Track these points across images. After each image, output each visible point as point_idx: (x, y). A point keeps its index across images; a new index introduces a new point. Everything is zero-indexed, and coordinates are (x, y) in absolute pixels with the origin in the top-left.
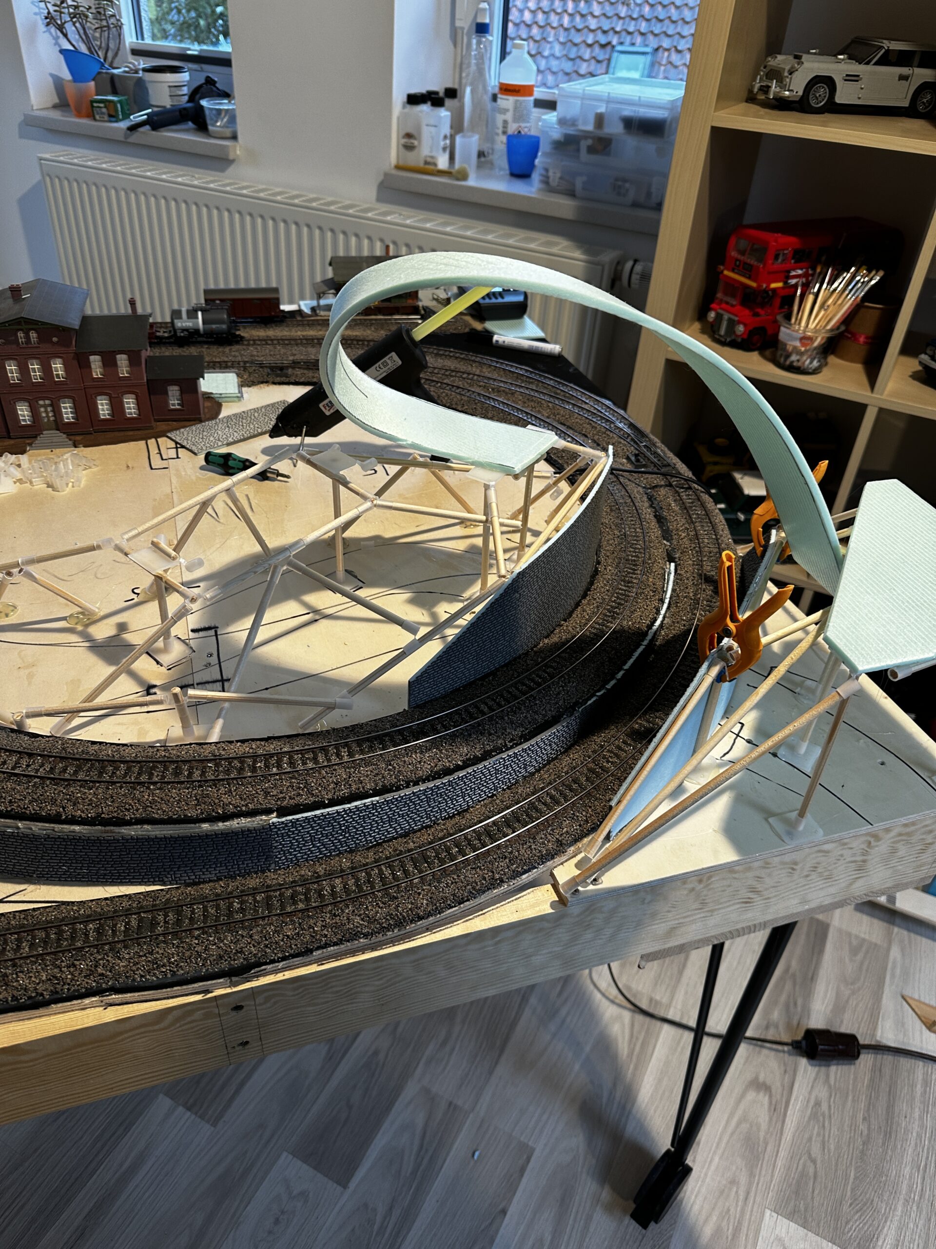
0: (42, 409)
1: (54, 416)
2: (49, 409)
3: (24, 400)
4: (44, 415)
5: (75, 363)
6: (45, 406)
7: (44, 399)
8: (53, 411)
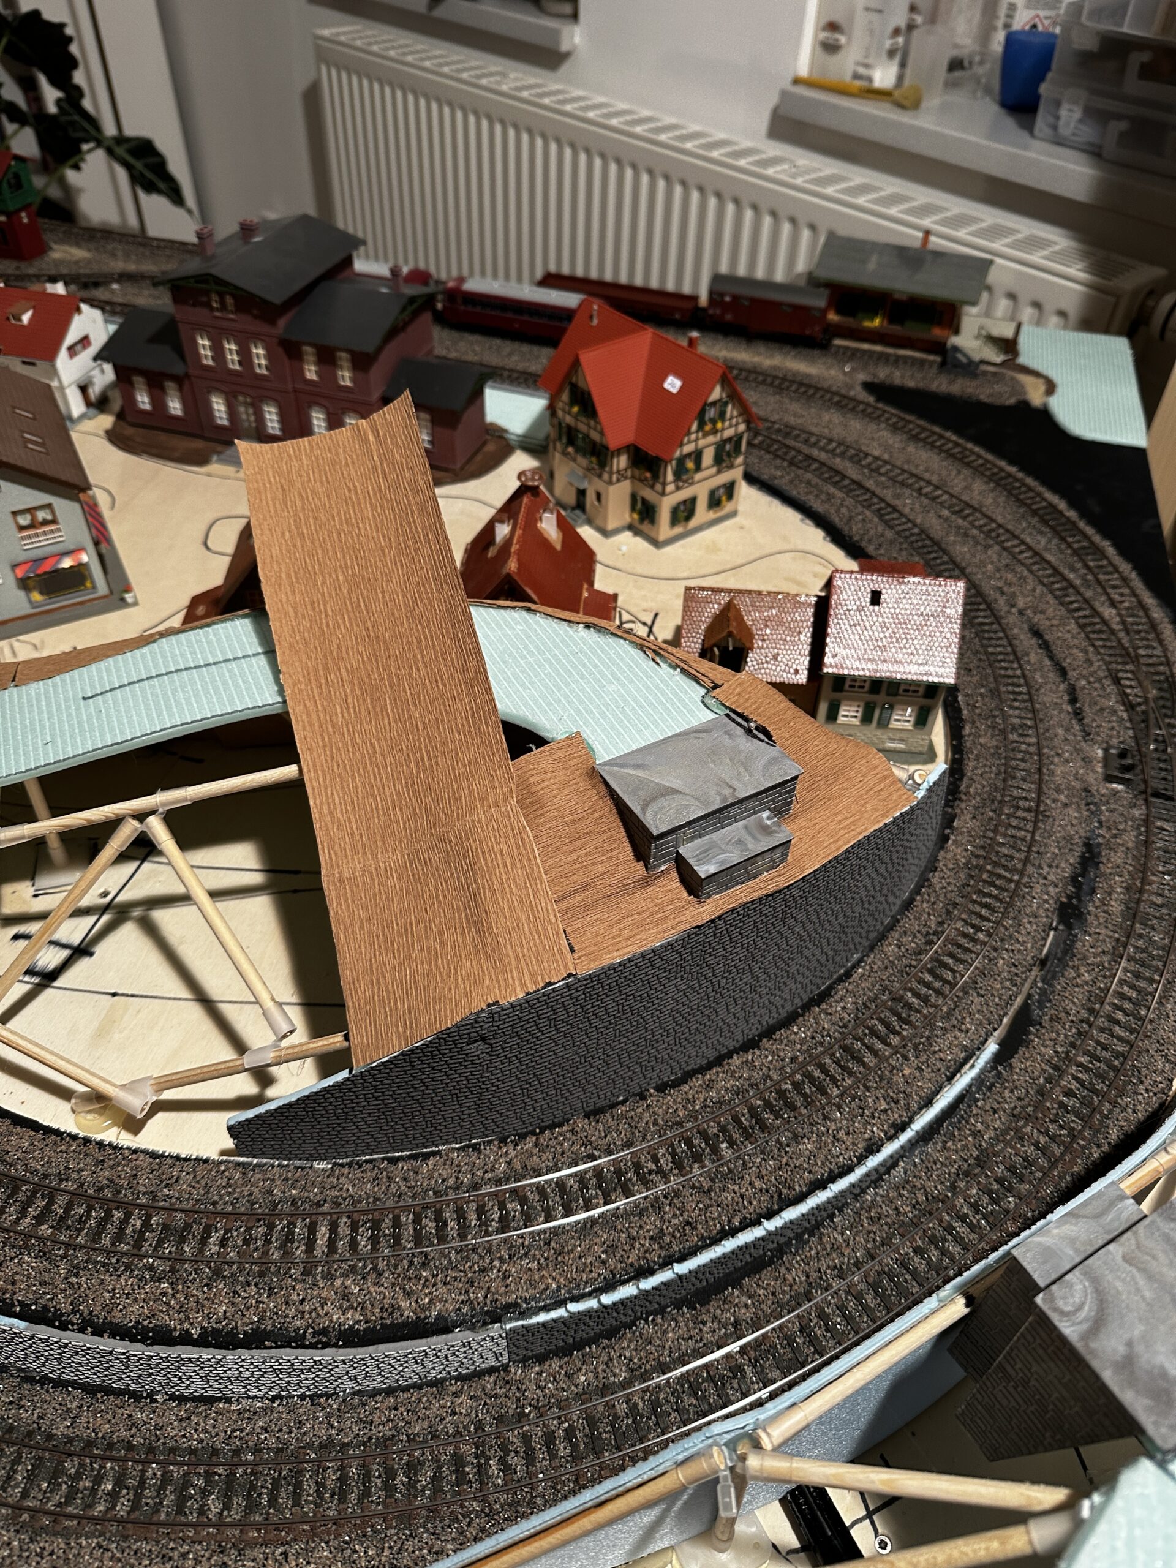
0: (242, 409)
1: (256, 421)
2: (251, 411)
3: (222, 391)
4: (244, 417)
5: (280, 351)
6: (246, 404)
7: (244, 394)
8: (255, 413)
